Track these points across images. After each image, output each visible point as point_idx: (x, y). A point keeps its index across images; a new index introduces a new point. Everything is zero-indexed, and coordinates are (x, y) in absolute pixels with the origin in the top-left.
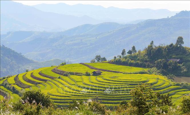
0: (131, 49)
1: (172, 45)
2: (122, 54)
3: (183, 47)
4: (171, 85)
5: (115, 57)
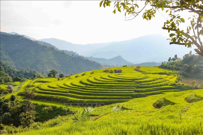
0: (174, 57)
4: (167, 85)
5: (162, 63)
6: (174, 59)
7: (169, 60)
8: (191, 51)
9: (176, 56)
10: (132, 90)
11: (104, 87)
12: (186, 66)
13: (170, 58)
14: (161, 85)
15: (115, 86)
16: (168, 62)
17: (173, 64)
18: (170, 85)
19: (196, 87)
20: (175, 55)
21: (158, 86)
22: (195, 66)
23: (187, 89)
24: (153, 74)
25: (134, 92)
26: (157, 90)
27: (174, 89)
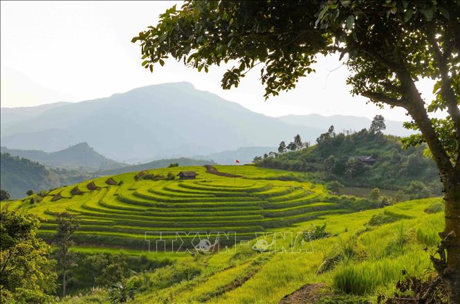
0: (293, 141)
1: (364, 130)
2: (279, 150)
3: (382, 135)
4: (319, 201)
5: (266, 155)
6: (292, 146)
7: (281, 149)
8: (332, 127)
9: (298, 138)
10: (257, 214)
11: (194, 209)
12: (332, 159)
13: (283, 143)
14: (308, 202)
15: (217, 206)
16: (277, 152)
17: (292, 156)
18: (324, 202)
19: (383, 202)
20: (296, 135)
21: (302, 203)
22: (352, 161)
23: (363, 207)
24: (266, 179)
25: (263, 217)
26: (305, 212)
27: (337, 208)
